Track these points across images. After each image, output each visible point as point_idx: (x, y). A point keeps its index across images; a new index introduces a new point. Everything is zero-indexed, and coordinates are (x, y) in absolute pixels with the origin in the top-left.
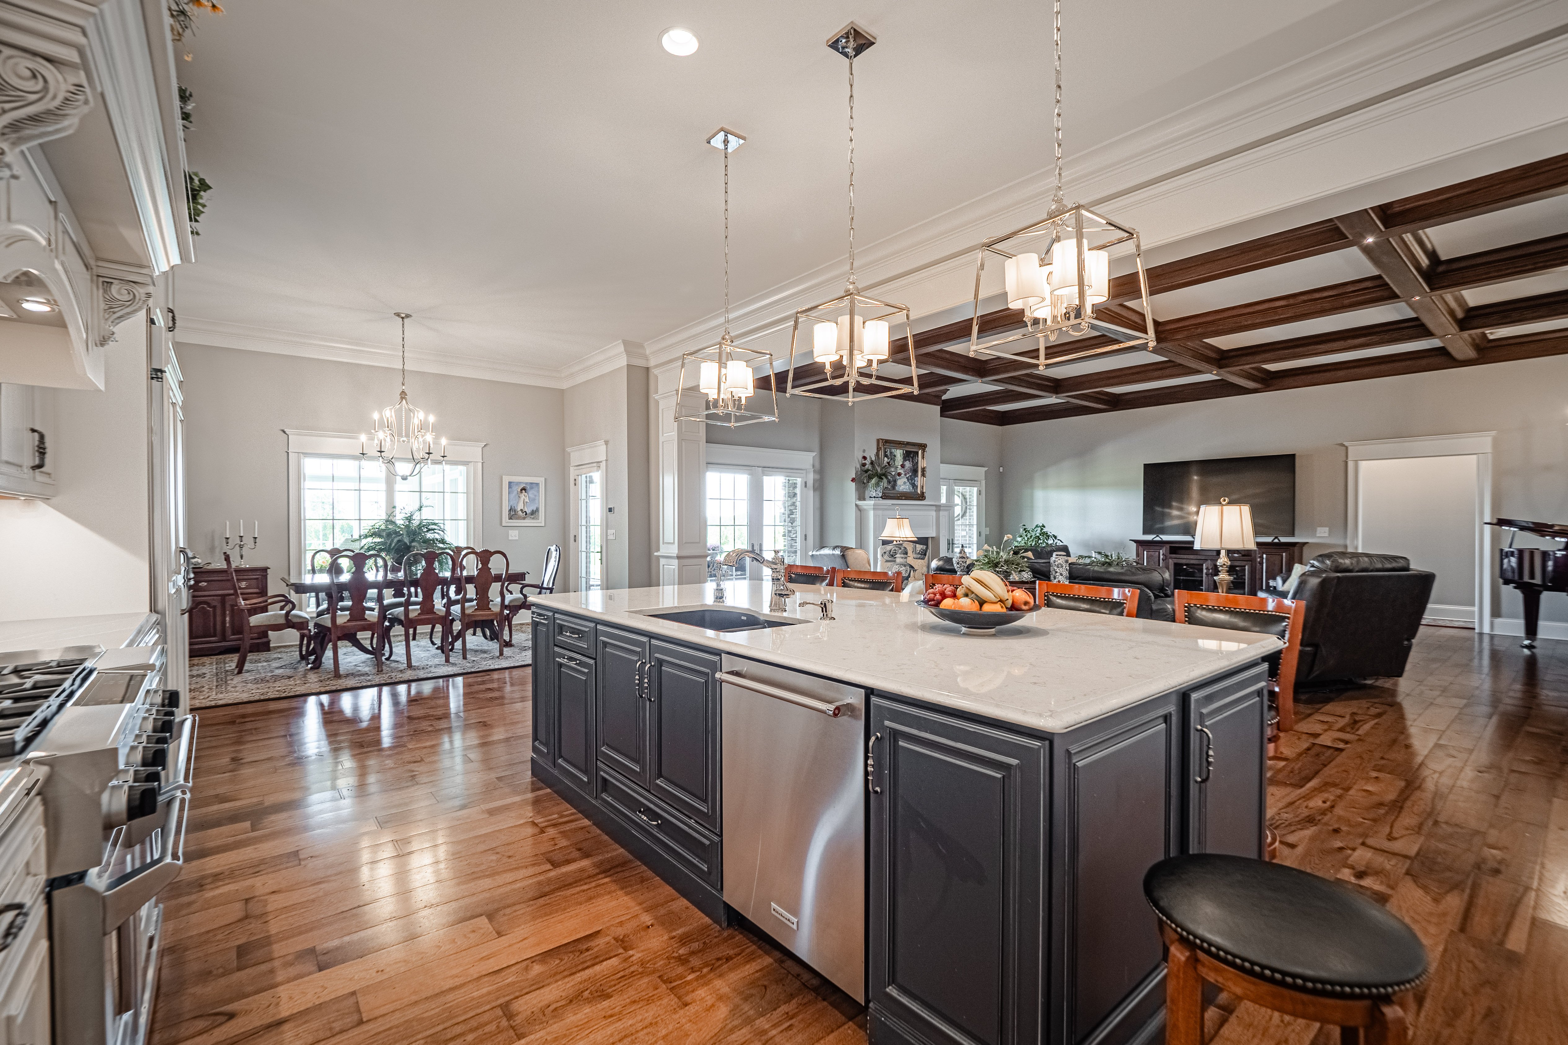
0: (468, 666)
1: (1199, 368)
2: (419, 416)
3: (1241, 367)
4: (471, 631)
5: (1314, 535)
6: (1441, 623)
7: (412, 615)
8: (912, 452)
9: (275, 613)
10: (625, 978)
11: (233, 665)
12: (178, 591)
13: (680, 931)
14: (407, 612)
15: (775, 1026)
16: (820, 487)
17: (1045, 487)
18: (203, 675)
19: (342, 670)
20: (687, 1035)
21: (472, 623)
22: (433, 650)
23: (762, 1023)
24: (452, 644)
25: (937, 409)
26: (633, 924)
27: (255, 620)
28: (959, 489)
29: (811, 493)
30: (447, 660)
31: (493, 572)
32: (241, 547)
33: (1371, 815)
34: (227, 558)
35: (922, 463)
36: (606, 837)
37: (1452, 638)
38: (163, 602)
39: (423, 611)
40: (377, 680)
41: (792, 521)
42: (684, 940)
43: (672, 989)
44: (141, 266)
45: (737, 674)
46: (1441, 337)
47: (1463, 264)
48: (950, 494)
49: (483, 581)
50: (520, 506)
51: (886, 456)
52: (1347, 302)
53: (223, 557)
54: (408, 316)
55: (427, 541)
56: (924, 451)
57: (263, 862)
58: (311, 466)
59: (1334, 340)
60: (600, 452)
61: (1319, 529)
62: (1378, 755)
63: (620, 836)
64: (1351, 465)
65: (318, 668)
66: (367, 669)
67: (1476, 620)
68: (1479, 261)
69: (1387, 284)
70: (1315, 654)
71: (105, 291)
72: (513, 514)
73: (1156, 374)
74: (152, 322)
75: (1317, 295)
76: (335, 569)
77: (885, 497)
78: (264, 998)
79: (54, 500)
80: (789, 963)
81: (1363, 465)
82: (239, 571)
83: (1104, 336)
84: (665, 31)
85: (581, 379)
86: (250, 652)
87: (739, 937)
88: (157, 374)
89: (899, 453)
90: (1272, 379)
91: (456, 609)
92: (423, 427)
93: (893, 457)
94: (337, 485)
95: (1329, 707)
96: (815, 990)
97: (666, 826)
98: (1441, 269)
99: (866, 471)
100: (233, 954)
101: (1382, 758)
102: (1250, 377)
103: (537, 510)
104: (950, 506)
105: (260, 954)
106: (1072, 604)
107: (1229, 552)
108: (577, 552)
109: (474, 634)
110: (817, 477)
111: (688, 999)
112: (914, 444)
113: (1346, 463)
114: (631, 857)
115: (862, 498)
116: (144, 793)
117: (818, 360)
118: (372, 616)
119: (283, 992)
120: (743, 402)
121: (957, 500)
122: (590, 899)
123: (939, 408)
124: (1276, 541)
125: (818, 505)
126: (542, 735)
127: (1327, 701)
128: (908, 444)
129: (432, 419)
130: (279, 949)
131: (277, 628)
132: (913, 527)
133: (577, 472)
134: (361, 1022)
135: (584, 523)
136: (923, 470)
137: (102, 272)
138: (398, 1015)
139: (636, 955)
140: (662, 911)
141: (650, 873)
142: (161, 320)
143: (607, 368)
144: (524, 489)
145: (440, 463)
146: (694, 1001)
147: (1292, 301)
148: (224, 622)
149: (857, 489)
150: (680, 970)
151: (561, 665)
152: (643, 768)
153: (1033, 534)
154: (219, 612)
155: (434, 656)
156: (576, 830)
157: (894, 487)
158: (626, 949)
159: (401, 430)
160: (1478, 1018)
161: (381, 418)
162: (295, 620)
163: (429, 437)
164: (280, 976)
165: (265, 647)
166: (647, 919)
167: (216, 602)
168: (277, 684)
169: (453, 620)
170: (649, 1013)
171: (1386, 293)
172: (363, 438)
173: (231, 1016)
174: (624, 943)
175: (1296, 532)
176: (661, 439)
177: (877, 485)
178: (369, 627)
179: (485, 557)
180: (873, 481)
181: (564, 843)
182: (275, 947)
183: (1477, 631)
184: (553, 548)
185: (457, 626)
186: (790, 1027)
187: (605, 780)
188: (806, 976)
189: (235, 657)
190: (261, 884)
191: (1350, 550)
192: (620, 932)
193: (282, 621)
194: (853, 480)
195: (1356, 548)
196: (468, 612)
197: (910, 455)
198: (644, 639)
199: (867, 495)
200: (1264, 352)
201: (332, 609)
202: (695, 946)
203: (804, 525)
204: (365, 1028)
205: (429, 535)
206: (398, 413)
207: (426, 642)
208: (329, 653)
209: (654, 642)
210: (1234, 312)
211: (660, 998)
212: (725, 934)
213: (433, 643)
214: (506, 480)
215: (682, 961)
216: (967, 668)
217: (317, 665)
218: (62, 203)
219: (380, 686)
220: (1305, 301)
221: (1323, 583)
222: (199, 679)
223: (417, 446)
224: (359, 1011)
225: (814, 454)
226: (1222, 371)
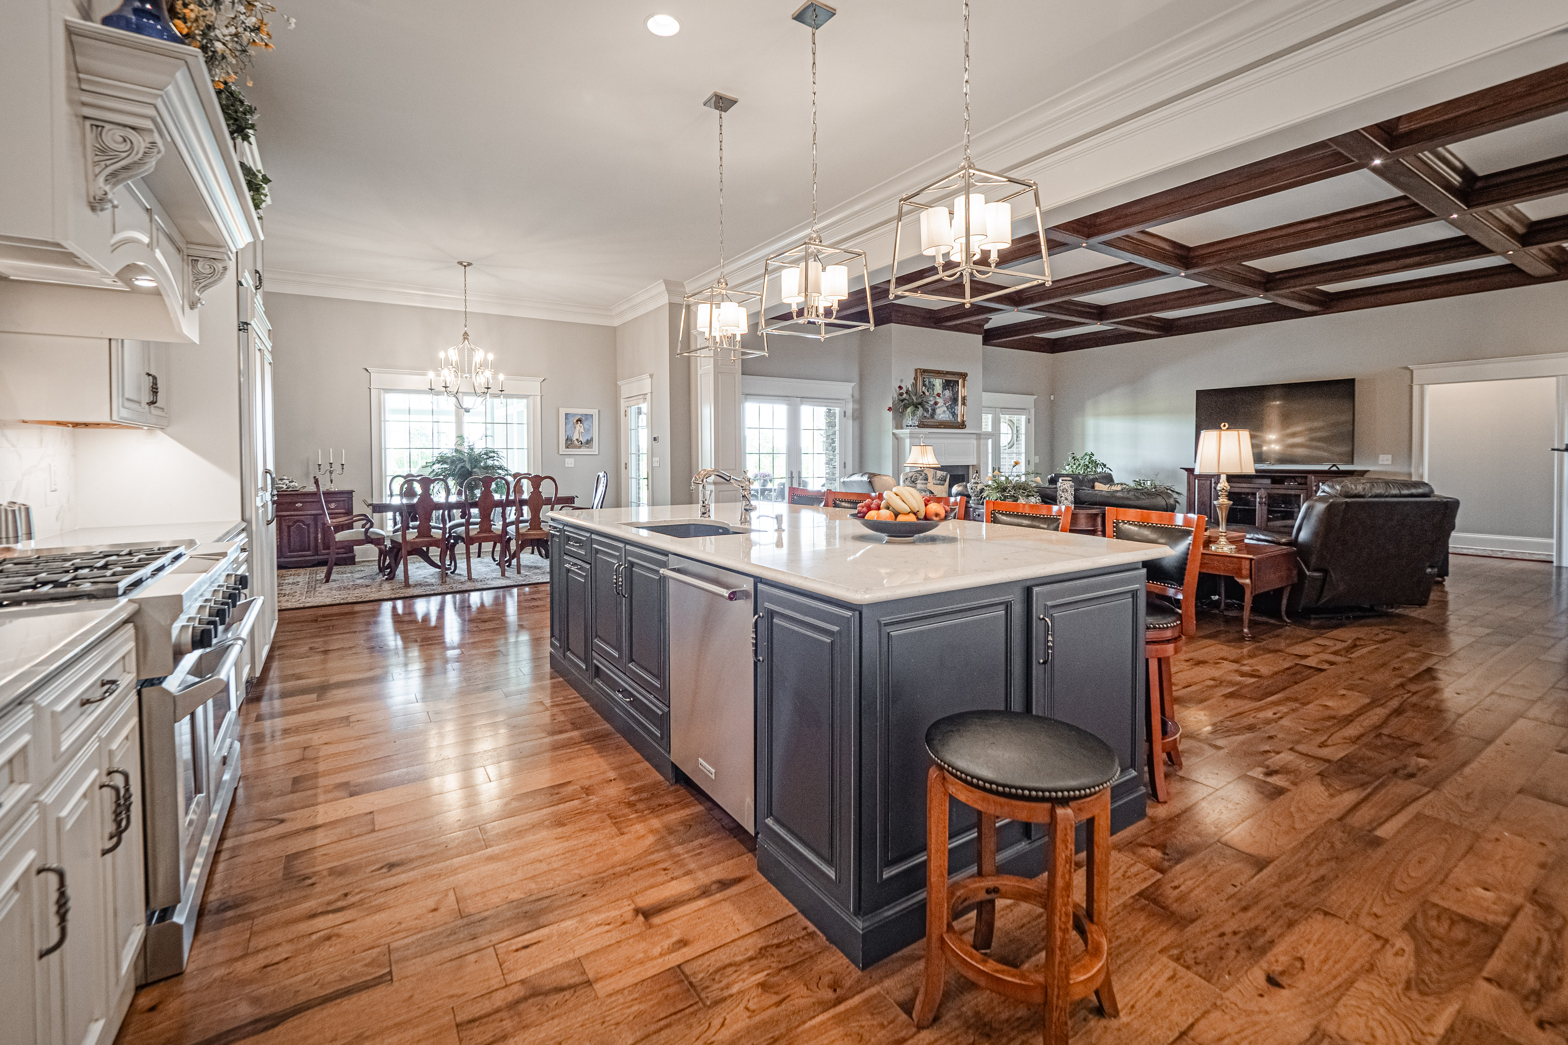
0: (520, 580)
1: (1243, 292)
2: (479, 356)
3: (1293, 290)
4: (529, 549)
5: (1376, 462)
6: (1518, 556)
7: (472, 533)
8: (952, 381)
9: (358, 529)
10: (580, 814)
11: (323, 575)
12: (265, 506)
13: (635, 785)
14: (467, 531)
15: (687, 852)
16: (859, 416)
17: (1097, 415)
18: (297, 583)
19: (411, 582)
20: (616, 854)
21: (525, 542)
22: (494, 566)
23: (679, 849)
24: (509, 561)
25: (980, 337)
26: (600, 778)
27: (340, 536)
28: (1005, 418)
29: (850, 422)
30: (503, 574)
31: (544, 496)
32: (331, 472)
33: (1315, 726)
34: (316, 482)
35: (962, 392)
36: (598, 716)
37: (1523, 571)
38: (250, 513)
39: (481, 531)
40: (440, 589)
41: (834, 450)
42: (636, 791)
43: (615, 824)
44: (219, 247)
45: (678, 571)
46: (1504, 254)
47: (1503, 179)
48: (996, 423)
49: (537, 502)
50: (575, 436)
51: (924, 385)
52: (1380, 222)
53: (313, 481)
54: (469, 264)
55: (487, 468)
56: (964, 380)
57: (321, 722)
58: (392, 401)
59: (1389, 260)
60: (646, 385)
61: (1381, 457)
62: (1359, 675)
63: (608, 715)
64: (1416, 389)
65: (393, 578)
66: (433, 581)
67: (1554, 554)
68: (1516, 176)
69: (1417, 204)
70: (1324, 580)
71: (193, 267)
72: (569, 443)
73: (1199, 299)
74: (240, 284)
75: (1350, 216)
76: (410, 493)
77: (922, 425)
78: (307, 812)
79: (169, 430)
80: (716, 812)
81: (1430, 390)
82: (327, 494)
83: (1131, 263)
84: (652, 15)
85: (629, 317)
86: (336, 564)
87: (683, 791)
88: (243, 327)
89: (938, 383)
90: (1332, 300)
91: (511, 529)
92: (484, 365)
93: (931, 387)
94: (413, 417)
95: (1335, 633)
96: (731, 830)
97: (636, 703)
98: (1479, 185)
99: (902, 401)
100: (290, 783)
101: (1361, 679)
102: (1302, 299)
103: (592, 439)
104: (995, 435)
105: (309, 783)
106: (1016, 520)
107: (1231, 478)
108: (628, 478)
109: (533, 553)
110: (857, 406)
111: (625, 830)
112: (953, 374)
113: (1411, 387)
114: (613, 730)
115: (899, 426)
116: (203, 631)
117: (785, 301)
118: (437, 533)
119: (321, 809)
120: (738, 338)
121: (1004, 428)
122: (570, 759)
123: (981, 337)
124: (1334, 468)
125: (857, 433)
126: (557, 632)
127: (1336, 627)
128: (948, 373)
129: (491, 357)
130: (322, 781)
131: (360, 543)
132: (936, 454)
133: (627, 404)
134: (373, 831)
135: (634, 451)
136: (964, 398)
137: (191, 252)
138: (400, 828)
139: (594, 799)
140: (626, 770)
141: (625, 743)
142: (248, 280)
143: (651, 307)
144: (579, 420)
145: (498, 396)
146: (630, 832)
147: (1323, 223)
148: (316, 538)
149: (894, 418)
150: (627, 810)
151: (568, 570)
152: (620, 654)
153: (1082, 462)
154: (312, 530)
155: (493, 571)
156: (575, 710)
157: (932, 416)
158: (587, 795)
159: (462, 368)
160: (1308, 882)
161: (447, 356)
162: (373, 537)
163: (488, 374)
164: (321, 798)
165: (351, 561)
166: (612, 775)
167: (309, 521)
168: (357, 591)
169: (510, 539)
170: (591, 838)
171: (1418, 213)
172: (431, 374)
173: (282, 821)
174: (587, 791)
175: (1355, 459)
176: (700, 372)
177: (913, 413)
178: (436, 543)
179: (536, 481)
180: (909, 410)
181: (562, 718)
182: (320, 780)
183: (1555, 564)
184: (601, 474)
185: (513, 546)
186: (699, 854)
187: (597, 667)
188: (726, 821)
189: (325, 569)
190: (317, 738)
191: (1415, 478)
192: (587, 783)
193: (362, 537)
194: (890, 409)
195: (1422, 476)
196: (521, 531)
197: (950, 384)
198: (621, 545)
199: (904, 425)
200: (1312, 274)
201: (405, 527)
202: (644, 795)
203: (843, 454)
204: (375, 834)
205: (490, 462)
206: (461, 352)
207: (489, 559)
208: (401, 566)
209: (628, 547)
210: (1264, 236)
211: (604, 828)
212: (672, 788)
213: (494, 560)
214: (563, 412)
215: (630, 805)
216: (888, 571)
217: (391, 577)
218: (156, 207)
219: (443, 594)
220: (1338, 223)
221: (1330, 509)
222: (293, 587)
223: (481, 380)
224: (373, 823)
225: (853, 384)
226: (1269, 294)
